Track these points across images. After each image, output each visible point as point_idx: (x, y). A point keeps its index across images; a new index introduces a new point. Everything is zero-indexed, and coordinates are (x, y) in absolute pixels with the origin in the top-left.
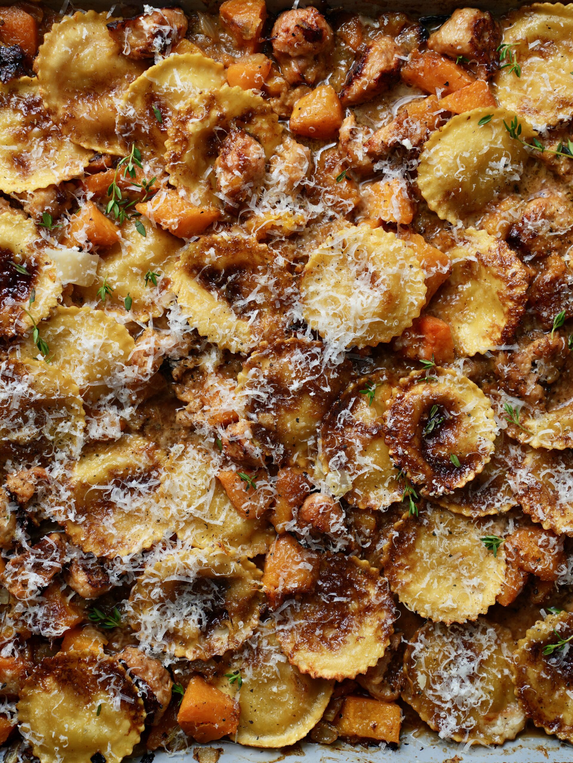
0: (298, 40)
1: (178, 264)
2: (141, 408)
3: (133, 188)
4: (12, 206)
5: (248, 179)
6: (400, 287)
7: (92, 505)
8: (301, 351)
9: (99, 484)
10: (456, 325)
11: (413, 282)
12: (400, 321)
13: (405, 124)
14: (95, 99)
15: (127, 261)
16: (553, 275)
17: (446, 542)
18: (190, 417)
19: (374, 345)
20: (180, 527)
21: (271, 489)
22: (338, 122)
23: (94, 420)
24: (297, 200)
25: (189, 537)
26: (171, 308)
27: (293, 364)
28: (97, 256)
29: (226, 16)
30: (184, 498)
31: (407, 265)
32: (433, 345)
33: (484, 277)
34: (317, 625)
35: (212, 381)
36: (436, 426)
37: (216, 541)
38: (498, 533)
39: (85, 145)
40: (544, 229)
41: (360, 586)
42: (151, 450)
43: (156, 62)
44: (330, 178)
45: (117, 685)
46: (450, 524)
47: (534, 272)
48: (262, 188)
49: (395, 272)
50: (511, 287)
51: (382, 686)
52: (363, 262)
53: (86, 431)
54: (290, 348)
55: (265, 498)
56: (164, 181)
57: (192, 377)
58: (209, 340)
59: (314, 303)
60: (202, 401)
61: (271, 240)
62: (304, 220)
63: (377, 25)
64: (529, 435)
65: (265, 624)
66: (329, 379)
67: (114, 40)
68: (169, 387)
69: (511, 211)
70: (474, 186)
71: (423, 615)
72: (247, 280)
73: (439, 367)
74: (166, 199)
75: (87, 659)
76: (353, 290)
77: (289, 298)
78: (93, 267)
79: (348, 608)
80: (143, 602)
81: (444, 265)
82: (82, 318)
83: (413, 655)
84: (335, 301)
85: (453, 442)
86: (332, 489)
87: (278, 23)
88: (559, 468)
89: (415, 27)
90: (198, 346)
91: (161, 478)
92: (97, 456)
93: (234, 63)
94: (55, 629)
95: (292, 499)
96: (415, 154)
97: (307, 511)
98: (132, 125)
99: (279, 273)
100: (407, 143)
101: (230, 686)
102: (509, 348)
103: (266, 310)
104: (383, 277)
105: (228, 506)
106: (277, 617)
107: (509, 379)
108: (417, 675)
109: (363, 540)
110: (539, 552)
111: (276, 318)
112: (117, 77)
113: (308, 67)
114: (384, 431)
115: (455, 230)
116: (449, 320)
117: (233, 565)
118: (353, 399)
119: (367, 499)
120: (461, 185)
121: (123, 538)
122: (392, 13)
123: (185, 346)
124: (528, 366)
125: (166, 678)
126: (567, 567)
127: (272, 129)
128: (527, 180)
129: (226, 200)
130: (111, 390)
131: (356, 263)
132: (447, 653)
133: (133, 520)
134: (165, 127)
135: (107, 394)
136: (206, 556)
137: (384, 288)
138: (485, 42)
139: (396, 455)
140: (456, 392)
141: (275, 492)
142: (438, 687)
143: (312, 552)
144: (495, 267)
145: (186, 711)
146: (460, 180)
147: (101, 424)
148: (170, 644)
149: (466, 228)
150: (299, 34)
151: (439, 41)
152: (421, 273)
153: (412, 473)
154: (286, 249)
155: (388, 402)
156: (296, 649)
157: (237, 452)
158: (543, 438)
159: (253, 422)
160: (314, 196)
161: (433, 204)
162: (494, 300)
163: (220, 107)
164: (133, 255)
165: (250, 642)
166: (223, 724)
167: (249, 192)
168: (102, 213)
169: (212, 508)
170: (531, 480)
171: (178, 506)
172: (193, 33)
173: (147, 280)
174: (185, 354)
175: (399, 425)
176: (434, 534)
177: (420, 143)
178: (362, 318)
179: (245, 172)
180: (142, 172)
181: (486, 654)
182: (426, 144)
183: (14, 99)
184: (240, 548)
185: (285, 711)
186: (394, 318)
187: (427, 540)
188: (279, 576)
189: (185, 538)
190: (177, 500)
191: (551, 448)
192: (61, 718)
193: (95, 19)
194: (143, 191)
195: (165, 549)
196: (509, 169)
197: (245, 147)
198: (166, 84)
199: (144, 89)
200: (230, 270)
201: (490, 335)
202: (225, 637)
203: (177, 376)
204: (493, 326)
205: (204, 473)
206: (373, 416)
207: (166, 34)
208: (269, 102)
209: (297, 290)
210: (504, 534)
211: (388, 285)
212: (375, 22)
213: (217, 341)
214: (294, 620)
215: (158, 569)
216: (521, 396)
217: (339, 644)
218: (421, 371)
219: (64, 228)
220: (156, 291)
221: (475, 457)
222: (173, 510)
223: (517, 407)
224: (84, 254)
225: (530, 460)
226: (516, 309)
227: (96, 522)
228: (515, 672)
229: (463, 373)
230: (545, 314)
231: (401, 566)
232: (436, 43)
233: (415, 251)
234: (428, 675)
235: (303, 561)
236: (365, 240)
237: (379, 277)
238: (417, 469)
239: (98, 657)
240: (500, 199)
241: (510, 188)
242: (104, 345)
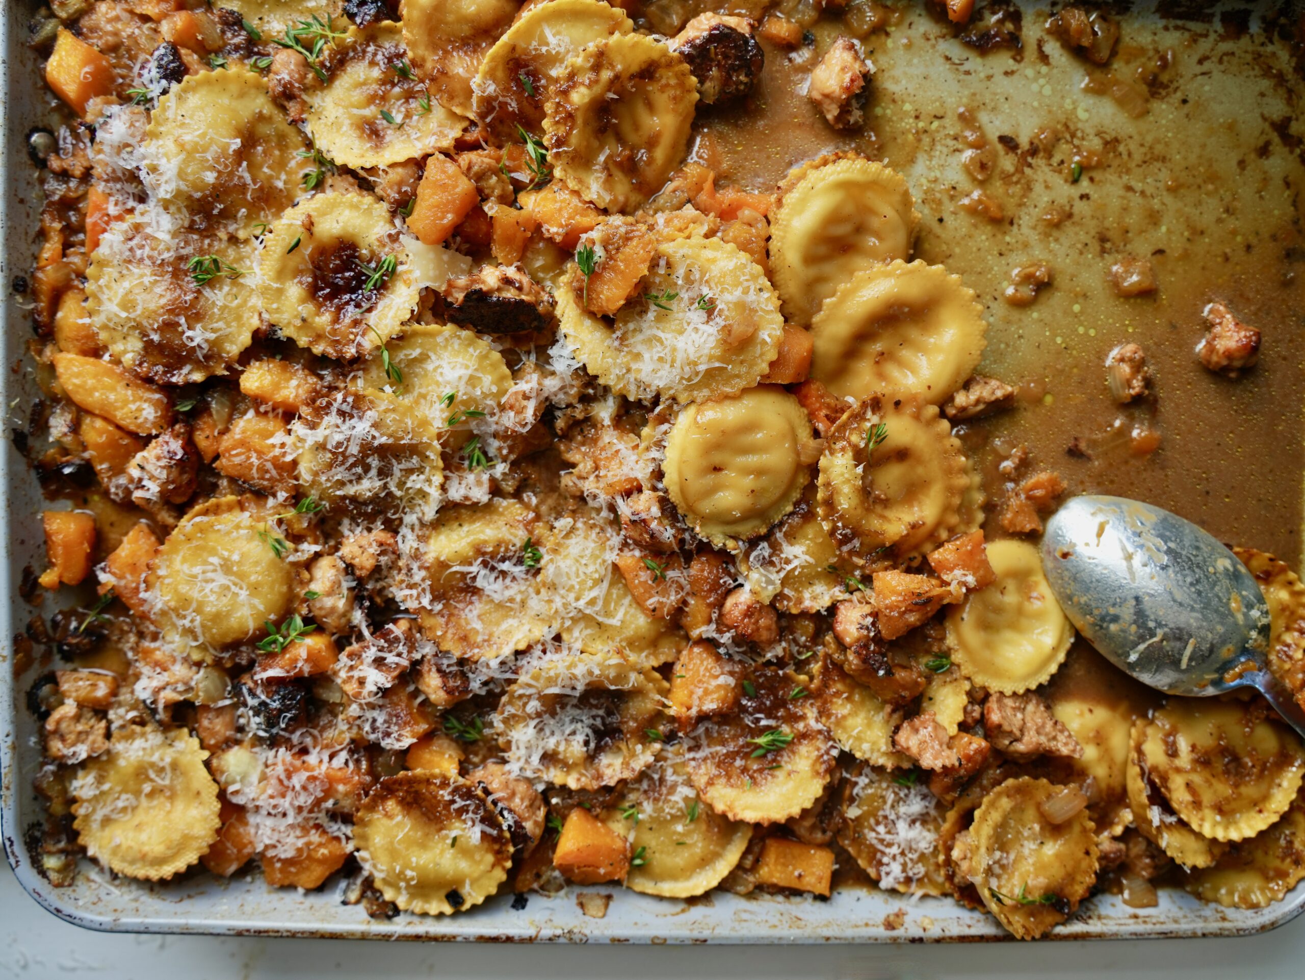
2: (515, 466)
4: (360, 187)
7: (452, 590)
9: (462, 563)
18: (580, 484)
20: (566, 626)
21: (684, 582)
23: (454, 476)
25: (577, 639)
30: (571, 589)
34: (737, 753)
35: (609, 437)
37: (612, 646)
39: (458, 110)
41: (795, 707)
42: (529, 523)
45: (477, 813)
51: (813, 828)
53: (443, 488)
55: (677, 594)
57: (582, 431)
58: (602, 382)
60: (595, 462)
65: (671, 749)
68: (551, 443)
71: (859, 756)
75: (438, 781)
79: (778, 733)
80: (514, 716)
82: (446, 339)
83: (854, 792)
90: (590, 391)
91: (543, 562)
92: (461, 525)
94: (398, 740)
95: (711, 599)
97: (729, 613)
98: (495, 105)
101: (624, 822)
105: (627, 600)
106: (688, 744)
109: (800, 649)
117: (633, 677)
119: (800, 601)
121: (491, 635)
123: (573, 390)
125: (538, 803)
133: (504, 612)
136: (598, 665)
141: (688, 589)
142: (882, 829)
143: (735, 663)
145: (566, 854)
147: (464, 482)
148: (548, 768)
156: (711, 783)
157: (641, 535)
165: (650, 771)
166: (610, 869)
169: (606, 602)
171: (563, 598)
174: (572, 401)
183: (371, 49)
184: (643, 654)
185: (692, 855)
188: (693, 693)
189: (572, 640)
190: (562, 592)
192: (407, 849)
195: (545, 652)
202: (617, 762)
203: (561, 429)
205: (597, 557)
214: (709, 746)
215: (536, 678)
217: (765, 779)
222: (558, 603)
224: (451, 254)
227: (456, 611)
231: (837, 694)
235: (723, 674)
239: (452, 780)
242: (471, 378)
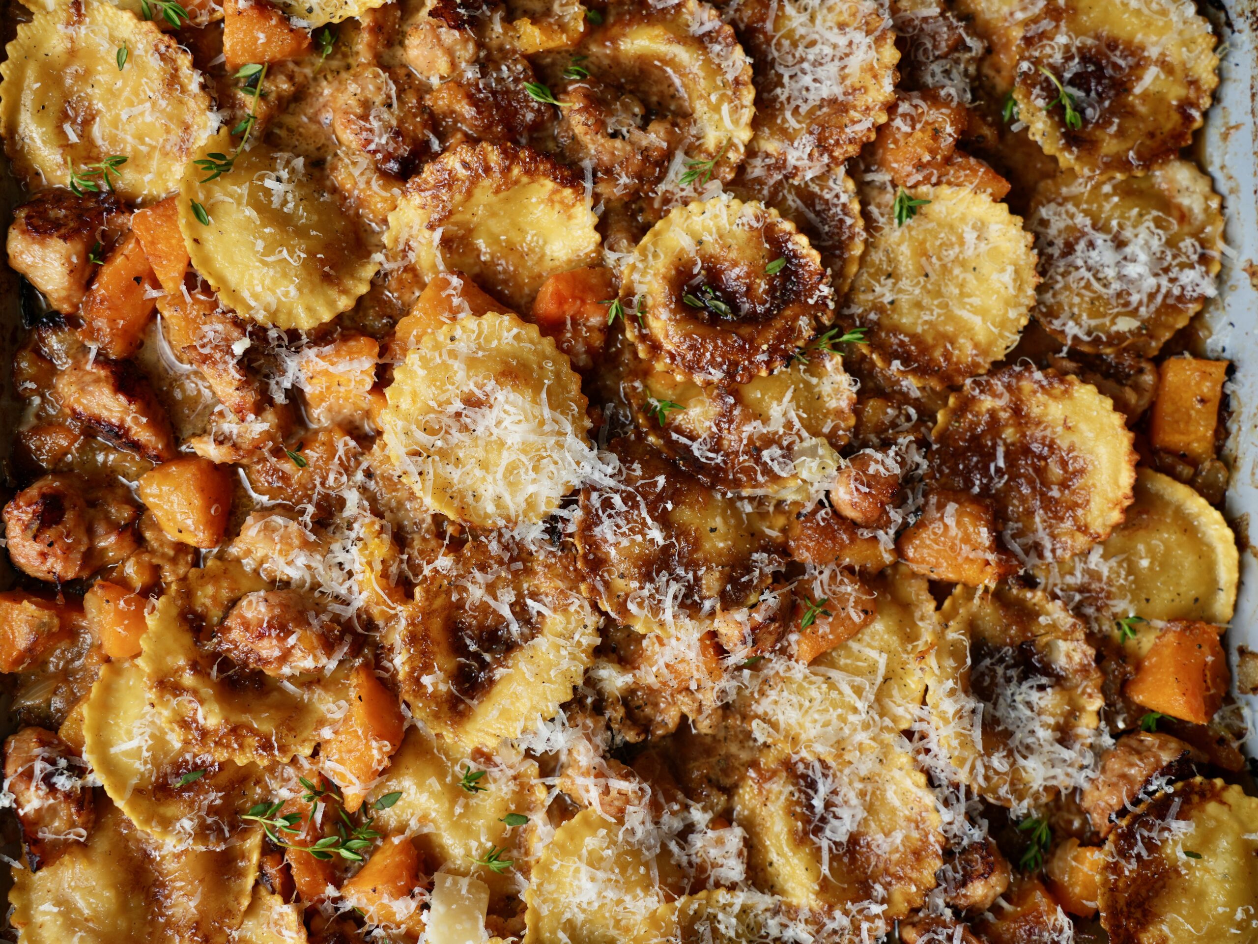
0: (60, 537)
1: (449, 737)
2: (692, 794)
3: (319, 817)
5: (302, 621)
6: (489, 357)
7: (853, 871)
8: (597, 525)
9: (819, 860)
10: (548, 264)
11: (479, 336)
12: (546, 358)
13: (206, 351)
14: (163, 885)
15: (443, 824)
16: (464, 102)
17: (904, 284)
18: (707, 711)
19: (585, 401)
20: (891, 724)
21: (827, 573)
22: (204, 465)
23: (713, 874)
24: (338, 535)
25: (907, 710)
26: (523, 747)
27: (621, 539)
28: (437, 876)
29: (19, 661)
30: (842, 719)
31: (450, 346)
32: (583, 302)
33: (468, 217)
34: (1043, 495)
35: (648, 675)
36: (717, 298)
37: (913, 665)
38: (888, 198)
39: (245, 902)
40: (386, 116)
41: (979, 424)
42: (761, 775)
43: (99, 783)
44: (300, 478)
45: (1153, 825)
46: (875, 276)
47: (459, 136)
48: (317, 594)
49: (463, 366)
50: (487, 170)
51: (1137, 388)
52: (446, 420)
53: (732, 887)
54: (593, 544)
55: (842, 582)
56: (306, 764)
57: (639, 707)
58: (580, 682)
59: (514, 504)
60: (680, 692)
61: (407, 578)
62: (373, 523)
63: (37, 400)
64: (731, 145)
65: (1041, 580)
66: (643, 478)
67: (59, 857)
68: (655, 746)
69: (356, 172)
70: (313, 233)
71: (1024, 322)
72: (475, 617)
73: (621, 293)
74: (337, 761)
75: (1112, 878)
76: (494, 438)
77: (506, 548)
78: (455, 883)
79: (1013, 444)
80: (1012, 784)
81: (448, 283)
82: (544, 902)
83: (1086, 338)
84: (512, 469)
85: (745, 269)
86: (827, 471)
87: (30, 571)
88: (783, 98)
89: (40, 335)
90: (589, 700)
91: (810, 758)
92: (771, 864)
93: (100, 646)
94: (1061, 931)
95: (845, 537)
96: (259, 333)
97: (864, 513)
98: (209, 821)
99: (464, 565)
100: (240, 347)
101: (1139, 636)
102: (589, 175)
103: (525, 586)
104: (472, 386)
105: (854, 645)
106: (1034, 560)
107: (639, 176)
108: (1118, 333)
109: (903, 419)
110: (923, 130)
111: (539, 569)
112: (126, 847)
113: (107, 518)
114: (729, 385)
115: (388, 266)
116: (540, 276)
117: (952, 635)
118: (675, 436)
119: (839, 413)
120: (311, 254)
121: (908, 819)
122: (15, 374)
123: (589, 722)
124: (618, 143)
125: (1134, 743)
126: (943, 87)
127: (215, 578)
128: (304, 147)
129: (339, 655)
130: (664, 846)
131: (447, 432)
132: (1082, 283)
133: (877, 803)
134: (212, 765)
135: (670, 854)
136: (940, 682)
137: (490, 385)
138: (66, 216)
139: (769, 364)
140: (662, 265)
141: (832, 566)
142: (1135, 298)
143: (927, 503)
144: (452, 197)
145: (1192, 710)
146: (303, 255)
147: (720, 861)
148: (1078, 737)
149: (385, 247)
150: (49, 535)
151: (64, 293)
152: (464, 323)
153: (798, 338)
154: (421, 552)
155: (679, 378)
156: (1083, 529)
157: (770, 633)
158: (736, 122)
159: (718, 606)
160: (330, 506)
161: (344, 303)
162: (507, 200)
163: (176, 671)
164: (433, 815)
165: (1072, 605)
166: (1206, 649)
167: (325, 618)
168: (361, 868)
169: (857, 672)
170: (805, 144)
171: (855, 730)
172: (49, 716)
173: (476, 789)
174: (603, 723)
175: (719, 360)
176: (892, 303)
177: (239, 324)
178: (542, 423)
179: (291, 626)
180: (293, 802)
181: (1082, 221)
182: (241, 313)
184: (920, 624)
185: (1180, 546)
186: (541, 368)
187: (901, 315)
188: (967, 558)
189: (909, 717)
190: (847, 731)
191: (753, 109)
192: (1207, 918)
193: (24, 888)
194: (324, 800)
195: (927, 751)
196: (284, 174)
197: (246, 625)
198: (138, 766)
199: (145, 803)
200: (459, 648)
201: (567, 208)
202: (1063, 646)
203: (638, 735)
204: (551, 201)
205: (800, 686)
206: (702, 402)
207: (50, 768)
208: (169, 584)
209: (494, 534)
210: (890, 188)
211: (485, 378)
212: (30, 404)
213: (582, 668)
214: (1035, 533)
215: (962, 762)
216: (668, 155)
217: (1075, 458)
218: (627, 323)
219: (389, 935)
220: (495, 772)
221: (769, 233)
222: (862, 737)
223: (684, 164)
224: (434, 900)
225: (771, 145)
226: (524, 162)
227: (881, 866)
228: (1110, 173)
229: (629, 252)
230: (530, 116)
231: (947, 356)
232: (68, 299)
233: (425, 333)
234: (1118, 315)
235: (942, 518)
236: (407, 417)
237: (472, 393)
238: (792, 329)
239: (1110, 860)
240: (334, 190)
241: (317, 173)
242: (591, 864)
